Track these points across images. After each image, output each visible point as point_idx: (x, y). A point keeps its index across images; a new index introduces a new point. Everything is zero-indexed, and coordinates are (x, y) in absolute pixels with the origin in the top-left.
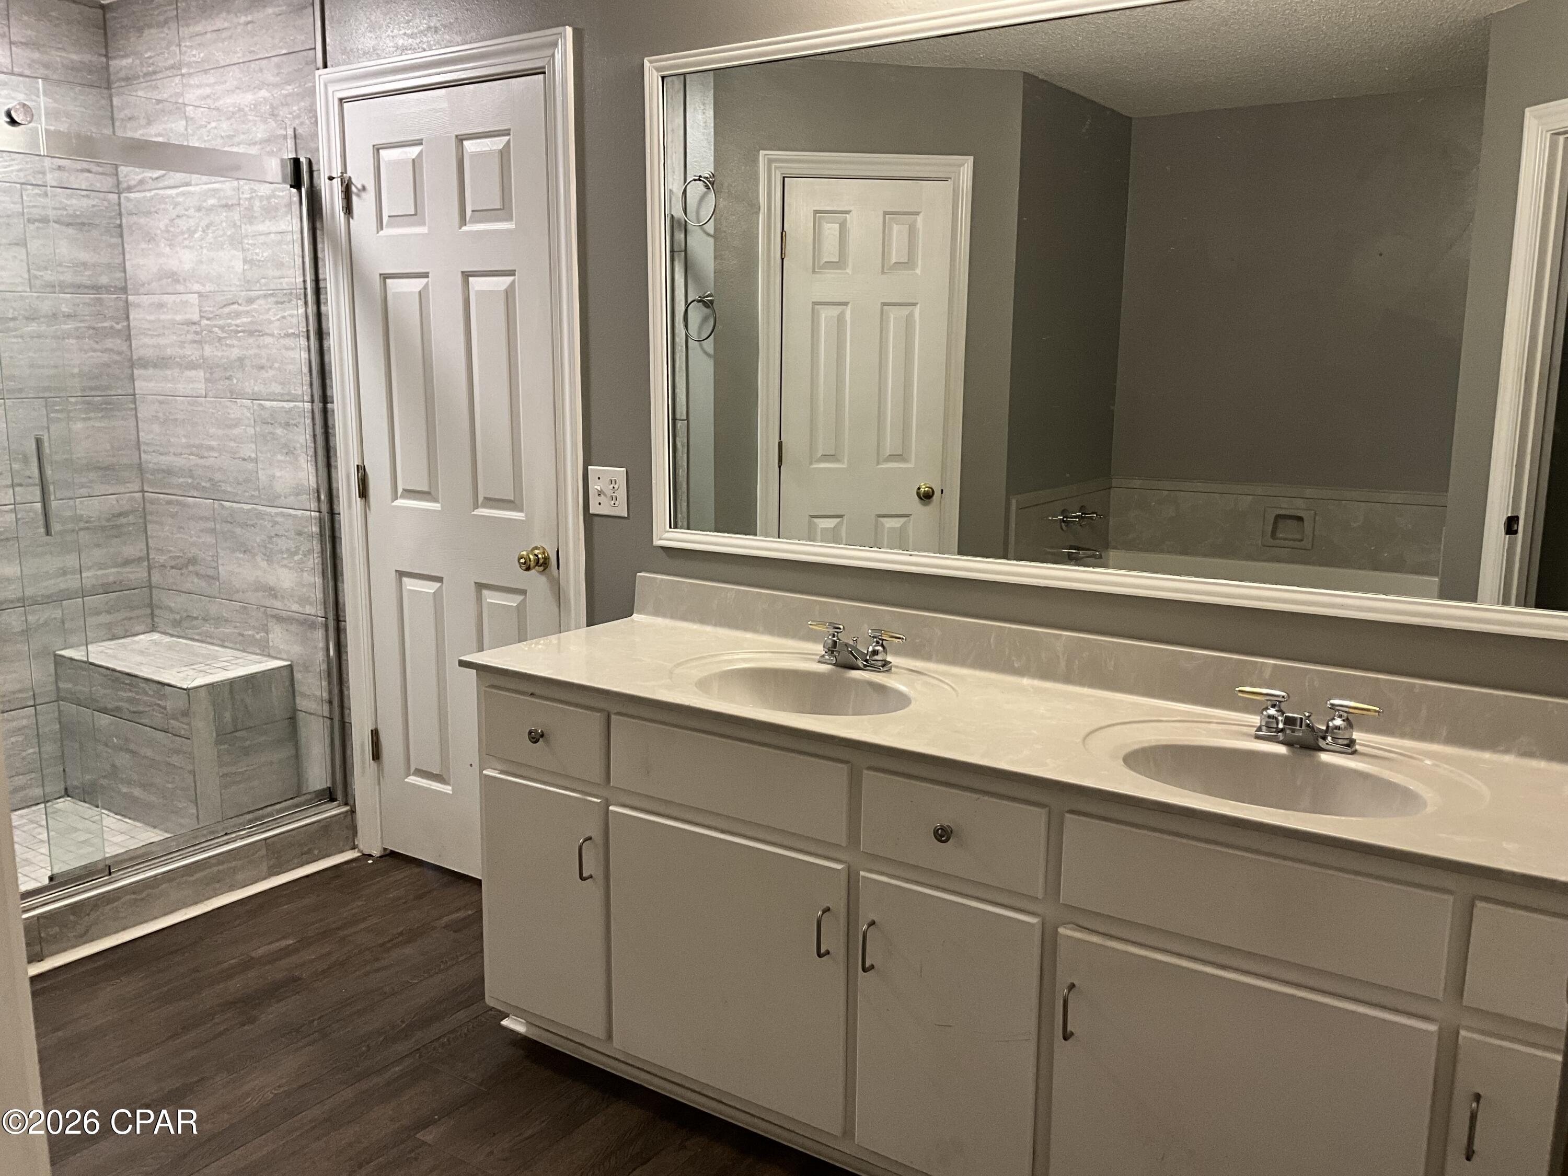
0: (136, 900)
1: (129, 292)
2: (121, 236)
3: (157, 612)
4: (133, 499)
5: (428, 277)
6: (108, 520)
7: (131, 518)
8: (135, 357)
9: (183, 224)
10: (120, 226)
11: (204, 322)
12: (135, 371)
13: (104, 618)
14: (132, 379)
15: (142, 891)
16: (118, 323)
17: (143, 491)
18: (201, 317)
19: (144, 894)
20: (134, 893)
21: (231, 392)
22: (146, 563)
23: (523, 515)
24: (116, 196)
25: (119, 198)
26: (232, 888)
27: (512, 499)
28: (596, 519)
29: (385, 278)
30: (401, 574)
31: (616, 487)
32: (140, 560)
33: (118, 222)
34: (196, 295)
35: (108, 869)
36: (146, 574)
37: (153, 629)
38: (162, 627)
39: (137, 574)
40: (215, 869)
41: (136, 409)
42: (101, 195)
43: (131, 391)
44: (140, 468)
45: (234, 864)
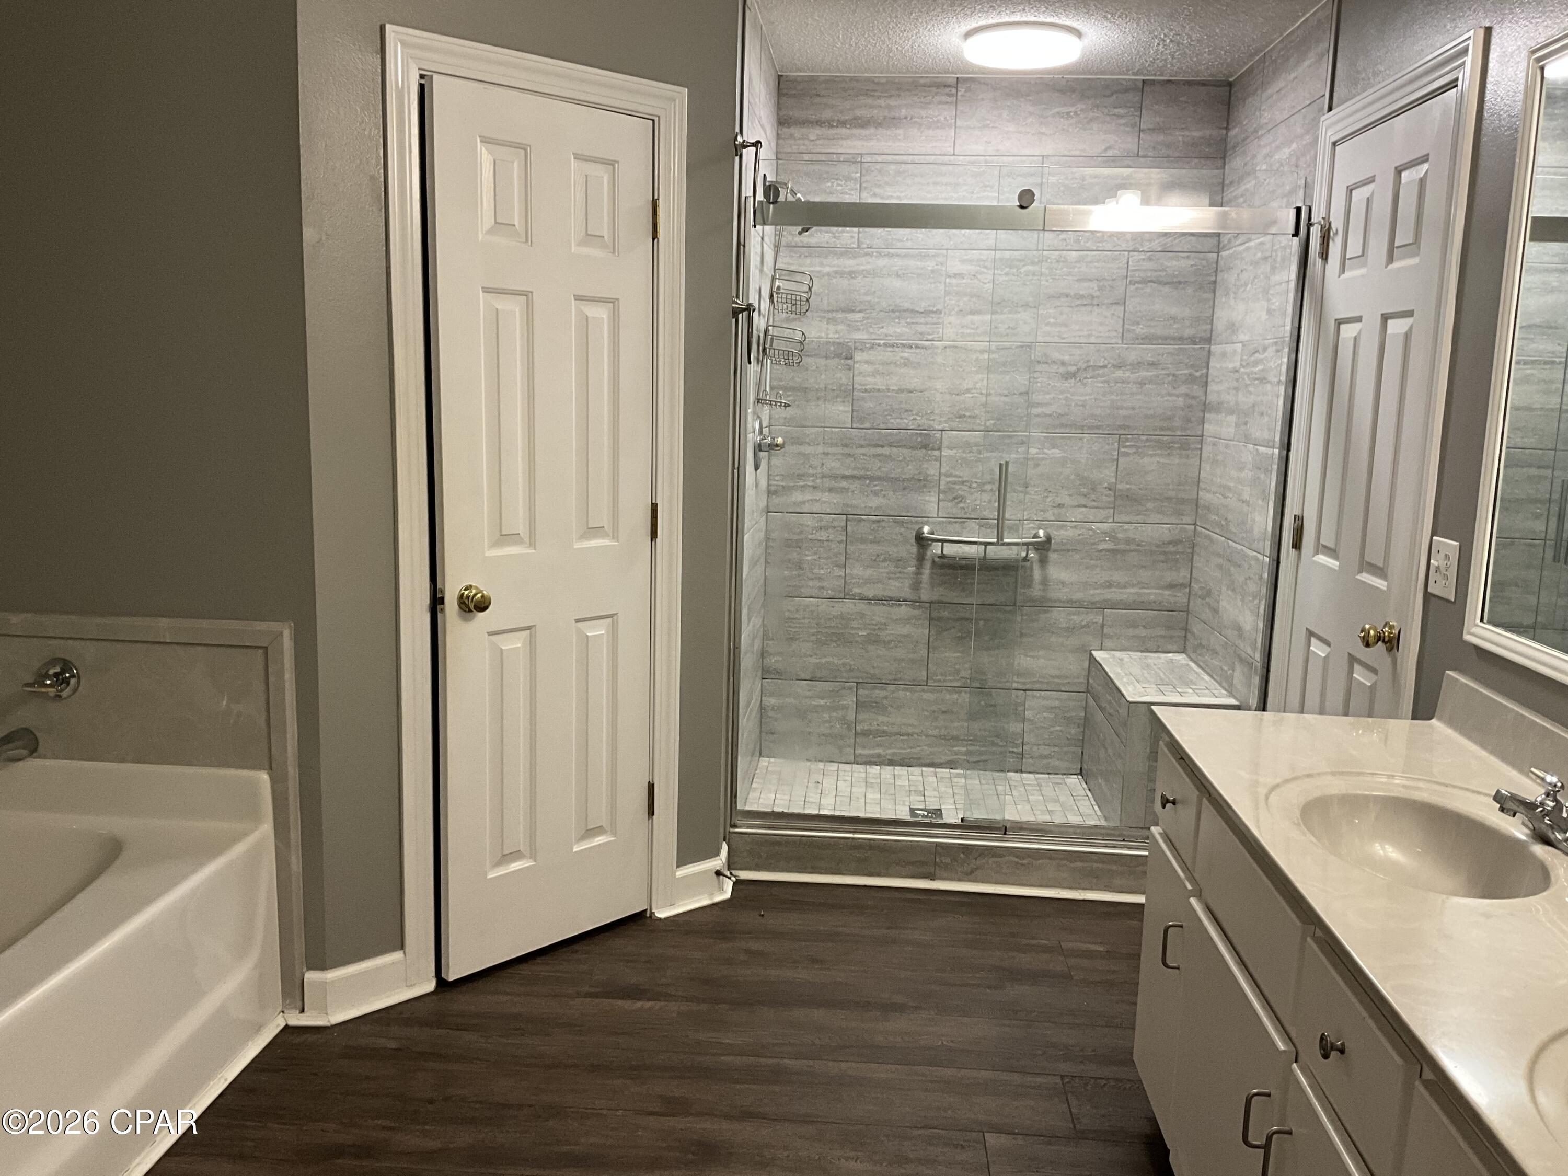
0: (1017, 863)
1: (1213, 342)
2: (1214, 292)
3: (1189, 636)
4: (1185, 531)
5: (1361, 321)
6: (1158, 546)
7: (1180, 548)
8: (1207, 402)
9: (1245, 276)
10: (1215, 282)
11: (1242, 370)
12: (1207, 415)
13: (1142, 632)
14: (1203, 421)
15: (1024, 859)
16: (1197, 371)
17: (1195, 524)
18: (1241, 365)
19: (1025, 862)
20: (1017, 857)
21: (1246, 436)
22: (1187, 590)
23: (1386, 583)
24: (1215, 255)
25: (1218, 256)
26: (1108, 888)
27: (1381, 565)
28: (1433, 599)
29: (1339, 324)
30: (1310, 634)
31: (1449, 564)
32: (1183, 586)
33: (1213, 279)
34: (1240, 345)
35: (1004, 829)
36: (1186, 600)
37: (1184, 651)
38: (1190, 650)
39: (1181, 597)
40: (1095, 865)
41: (1201, 449)
42: (1201, 255)
43: (1199, 433)
44: (1197, 503)
45: (1114, 867)
